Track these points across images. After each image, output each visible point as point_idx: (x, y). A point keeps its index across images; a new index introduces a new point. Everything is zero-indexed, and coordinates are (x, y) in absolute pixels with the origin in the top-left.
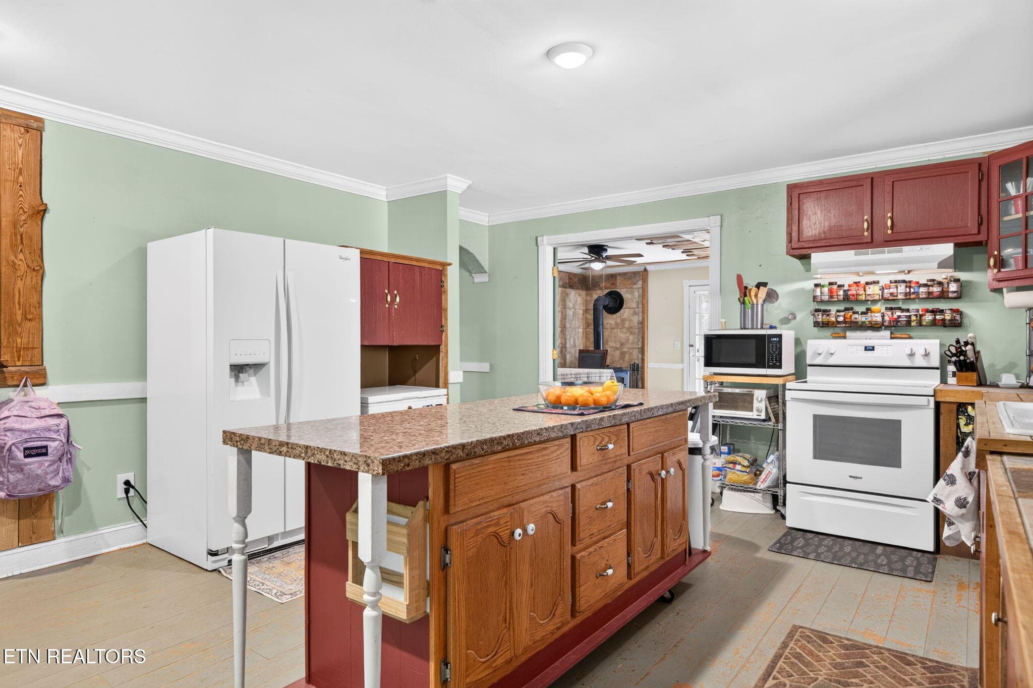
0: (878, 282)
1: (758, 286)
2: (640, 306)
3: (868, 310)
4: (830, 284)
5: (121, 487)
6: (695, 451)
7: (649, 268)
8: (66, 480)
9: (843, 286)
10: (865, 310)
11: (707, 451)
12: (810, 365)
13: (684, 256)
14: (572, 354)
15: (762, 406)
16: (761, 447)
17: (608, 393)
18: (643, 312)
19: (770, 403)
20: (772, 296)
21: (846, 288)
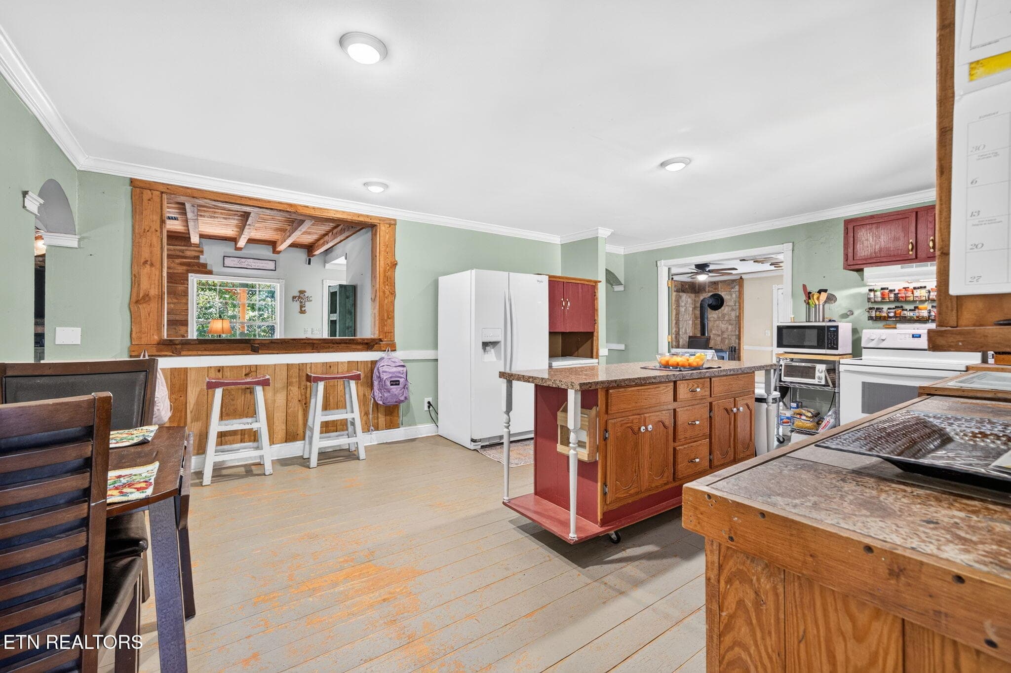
0: (925, 287)
1: (820, 292)
2: (737, 304)
3: (916, 308)
4: (882, 289)
5: (426, 405)
6: (760, 400)
7: (743, 276)
8: (406, 398)
9: (894, 290)
10: (913, 308)
11: (770, 400)
12: (864, 348)
13: (772, 268)
14: (684, 339)
15: (823, 375)
16: (824, 405)
17: (698, 360)
18: (740, 309)
19: (829, 374)
20: (831, 299)
21: (896, 292)
